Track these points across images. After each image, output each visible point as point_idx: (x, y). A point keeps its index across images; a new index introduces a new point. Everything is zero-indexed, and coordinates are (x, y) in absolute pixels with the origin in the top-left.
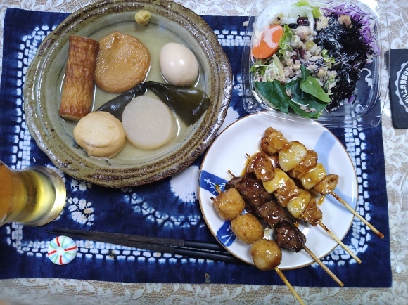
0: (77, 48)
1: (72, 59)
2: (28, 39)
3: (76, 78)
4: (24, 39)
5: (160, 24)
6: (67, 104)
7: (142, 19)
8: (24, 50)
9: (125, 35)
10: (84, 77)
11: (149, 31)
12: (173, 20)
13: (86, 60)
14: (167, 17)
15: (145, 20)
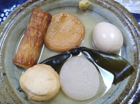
0: (36, 16)
1: (31, 24)
2: (7, 11)
3: (31, 37)
4: (5, 11)
5: (95, 10)
6: (20, 55)
7: (85, 4)
8: (3, 17)
9: (70, 14)
10: (37, 38)
11: (86, 14)
12: (106, 7)
13: (41, 25)
14: (102, 6)
15: (86, 6)
